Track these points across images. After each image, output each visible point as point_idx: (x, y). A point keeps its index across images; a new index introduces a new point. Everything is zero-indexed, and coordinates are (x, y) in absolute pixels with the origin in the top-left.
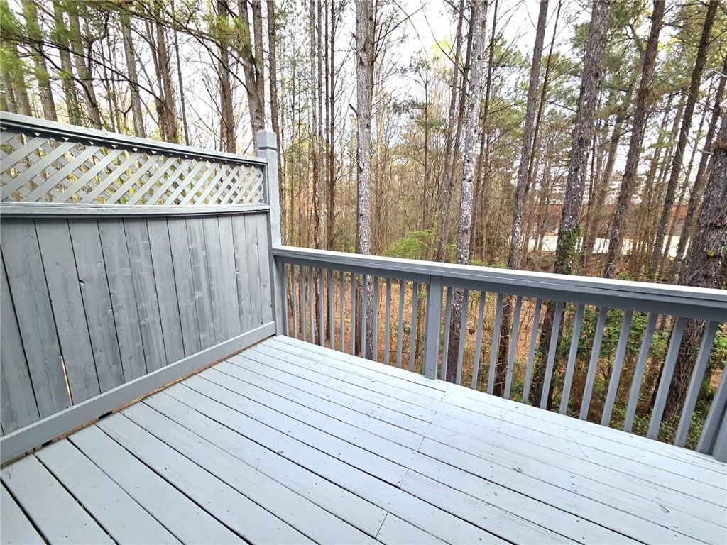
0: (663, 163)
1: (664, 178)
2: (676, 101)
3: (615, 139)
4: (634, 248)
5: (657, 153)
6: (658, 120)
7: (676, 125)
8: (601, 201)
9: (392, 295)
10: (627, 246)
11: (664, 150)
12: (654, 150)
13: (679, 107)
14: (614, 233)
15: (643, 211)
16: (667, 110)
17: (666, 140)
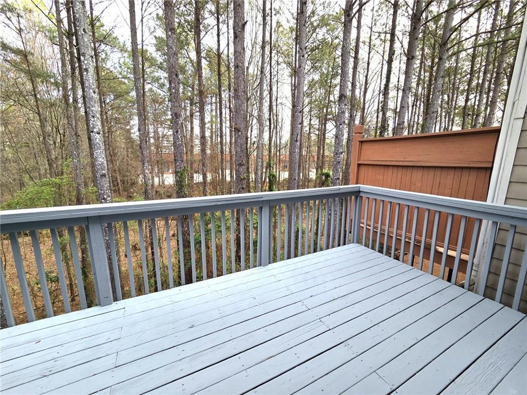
0: (215, 132)
1: (217, 141)
2: (214, 100)
3: (192, 115)
4: (212, 178)
5: (212, 126)
6: (208, 108)
7: (216, 112)
8: (192, 152)
9: (22, 250)
10: (209, 177)
11: (214, 125)
12: (210, 124)
13: (216, 103)
14: (203, 170)
15: (213, 157)
16: (211, 104)
17: (214, 119)
